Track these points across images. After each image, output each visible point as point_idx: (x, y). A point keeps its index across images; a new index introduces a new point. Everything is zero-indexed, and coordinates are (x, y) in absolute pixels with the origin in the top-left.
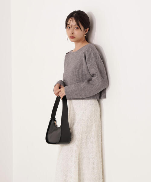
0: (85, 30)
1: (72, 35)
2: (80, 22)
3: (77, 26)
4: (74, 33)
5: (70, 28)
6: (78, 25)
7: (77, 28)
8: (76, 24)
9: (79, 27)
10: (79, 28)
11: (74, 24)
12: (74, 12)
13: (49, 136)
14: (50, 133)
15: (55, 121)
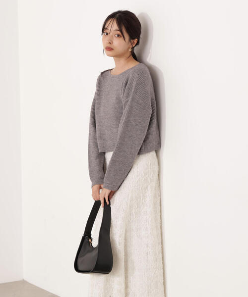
0: (132, 41)
1: (109, 45)
2: (125, 27)
3: (119, 32)
4: (112, 43)
6: (121, 31)
7: (118, 36)
9: (123, 34)
10: (122, 36)
11: (114, 29)
12: (119, 12)
13: (79, 260)
14: (82, 256)
15: (90, 238)
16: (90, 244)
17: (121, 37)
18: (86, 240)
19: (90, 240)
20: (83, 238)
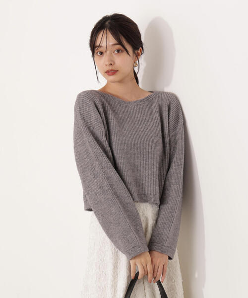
1: (110, 68)
3: (119, 47)
4: (114, 63)
5: (101, 53)
6: (120, 43)
7: (118, 51)
11: (111, 44)
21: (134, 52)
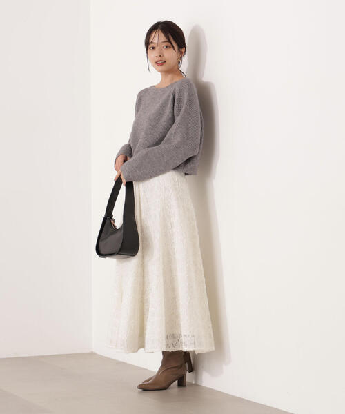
3: (167, 44)
4: (163, 55)
5: (153, 48)
6: (169, 41)
7: (167, 47)
8: (167, 40)
9: (171, 44)
13: (101, 243)
14: (104, 239)
15: (112, 219)
16: (112, 225)
17: (170, 47)
18: (108, 221)
19: (112, 221)
20: (105, 220)
21: (179, 50)
